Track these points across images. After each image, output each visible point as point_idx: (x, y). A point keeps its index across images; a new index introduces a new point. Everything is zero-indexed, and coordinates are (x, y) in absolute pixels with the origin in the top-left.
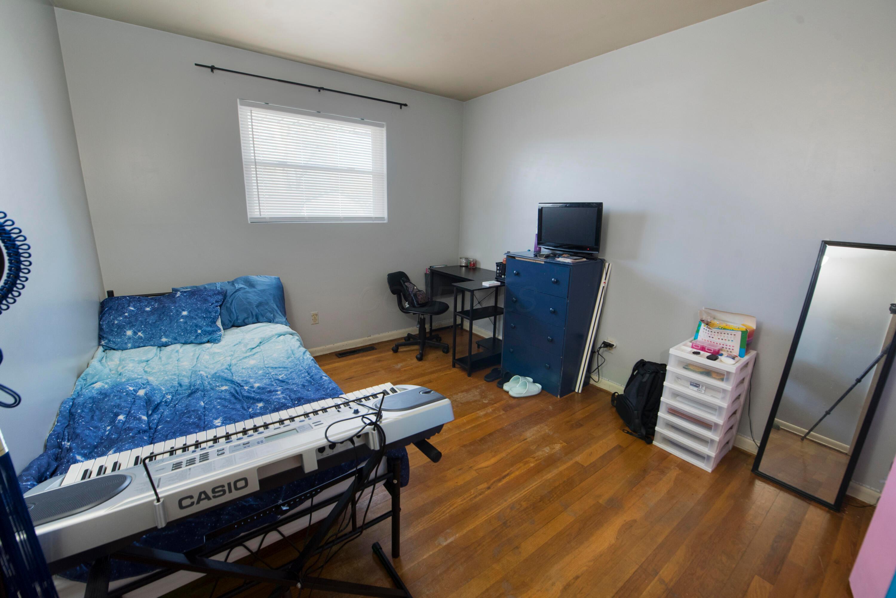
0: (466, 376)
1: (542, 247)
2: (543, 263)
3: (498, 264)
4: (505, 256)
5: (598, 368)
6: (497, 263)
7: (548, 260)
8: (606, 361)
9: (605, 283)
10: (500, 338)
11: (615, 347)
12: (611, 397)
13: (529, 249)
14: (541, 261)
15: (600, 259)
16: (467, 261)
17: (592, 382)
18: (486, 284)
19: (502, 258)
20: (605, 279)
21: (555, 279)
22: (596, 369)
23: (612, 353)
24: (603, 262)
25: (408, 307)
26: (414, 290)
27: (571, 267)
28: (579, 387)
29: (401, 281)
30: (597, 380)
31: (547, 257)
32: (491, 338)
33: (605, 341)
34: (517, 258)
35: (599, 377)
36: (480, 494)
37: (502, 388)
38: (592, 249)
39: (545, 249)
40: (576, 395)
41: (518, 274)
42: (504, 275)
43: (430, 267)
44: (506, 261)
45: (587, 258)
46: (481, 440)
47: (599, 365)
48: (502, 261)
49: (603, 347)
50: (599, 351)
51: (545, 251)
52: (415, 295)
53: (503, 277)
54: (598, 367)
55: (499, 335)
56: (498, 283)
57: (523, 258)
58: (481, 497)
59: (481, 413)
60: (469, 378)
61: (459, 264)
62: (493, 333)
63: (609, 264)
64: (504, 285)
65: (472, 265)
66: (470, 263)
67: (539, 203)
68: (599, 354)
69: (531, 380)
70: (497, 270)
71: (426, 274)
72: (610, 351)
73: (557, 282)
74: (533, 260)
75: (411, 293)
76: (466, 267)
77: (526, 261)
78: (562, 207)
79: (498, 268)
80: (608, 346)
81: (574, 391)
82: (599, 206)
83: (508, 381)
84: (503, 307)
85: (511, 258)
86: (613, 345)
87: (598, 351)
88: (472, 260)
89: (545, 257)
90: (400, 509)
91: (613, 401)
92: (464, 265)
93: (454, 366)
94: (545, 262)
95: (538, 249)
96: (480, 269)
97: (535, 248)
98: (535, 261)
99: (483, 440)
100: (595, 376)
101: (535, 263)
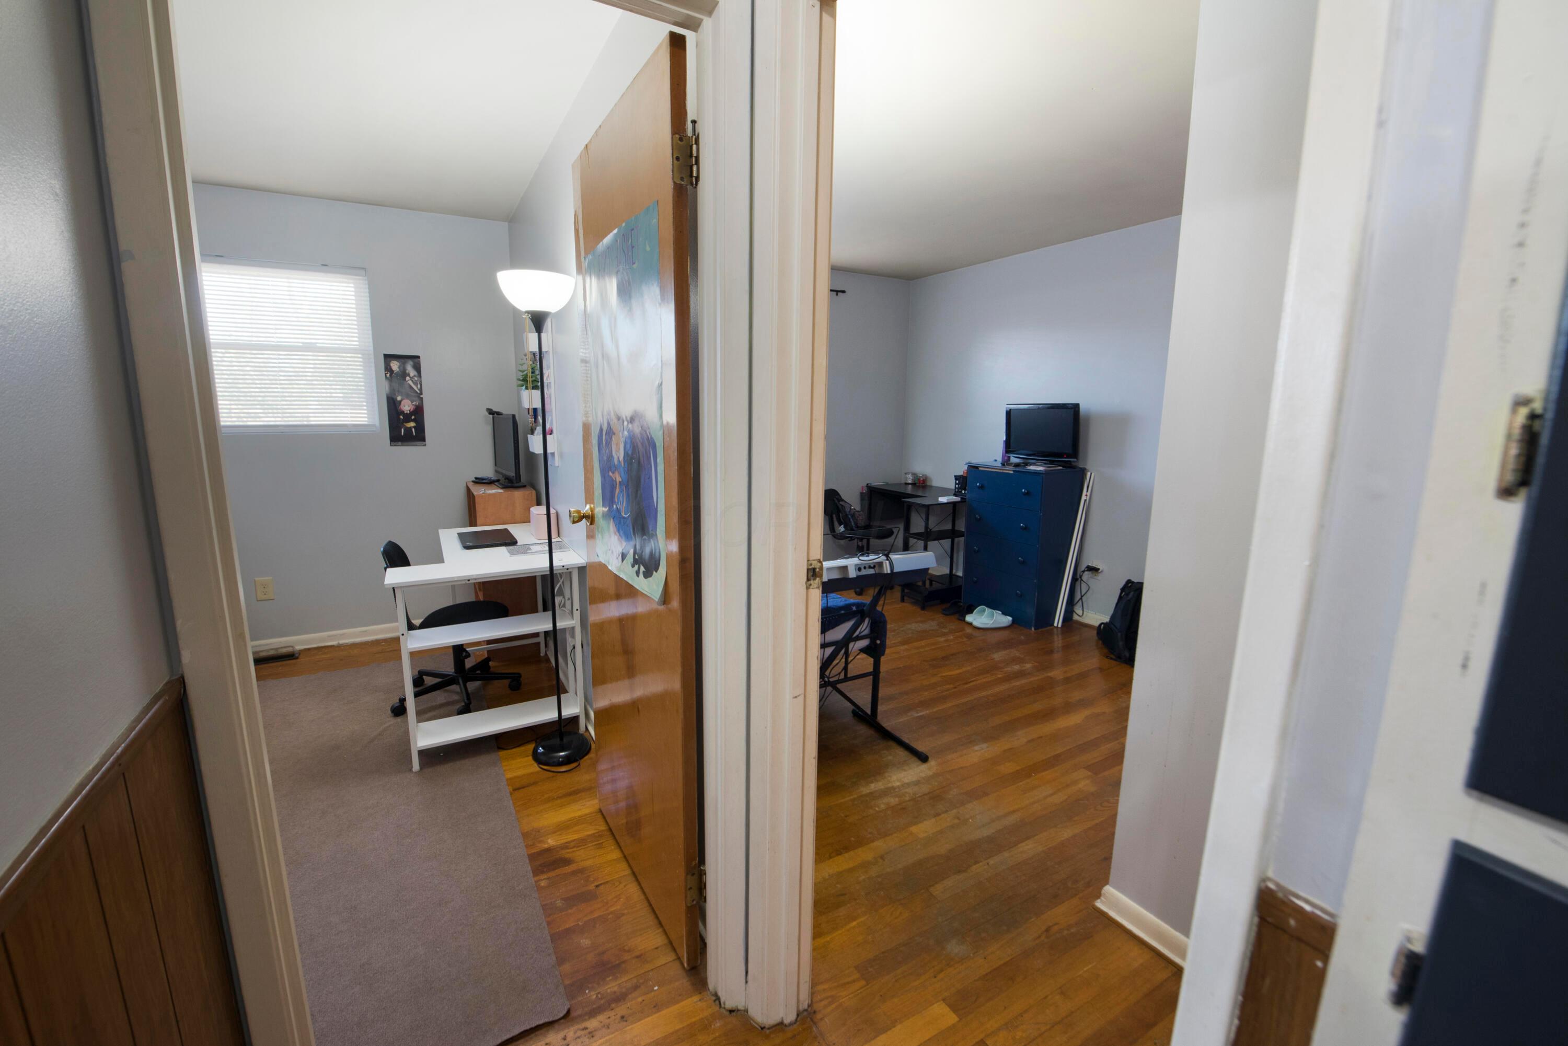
0: (919, 610)
1: (1011, 455)
2: (1012, 472)
3: (957, 478)
4: (966, 467)
5: (1081, 598)
6: (955, 476)
7: (1017, 469)
8: (1090, 589)
9: (1086, 495)
10: (960, 574)
11: (1102, 572)
12: (1095, 632)
13: (996, 459)
14: (1009, 470)
15: (1081, 468)
16: (914, 477)
17: (1075, 617)
18: (943, 500)
19: (961, 470)
20: (1087, 491)
21: (1025, 489)
22: (1079, 600)
23: (1098, 580)
24: (1083, 472)
25: (843, 531)
26: (852, 511)
27: (1044, 476)
28: (1058, 621)
29: (835, 499)
30: (1081, 614)
31: (1017, 465)
32: (947, 574)
33: (1090, 565)
34: (980, 469)
35: (1083, 611)
36: (946, 691)
37: (964, 620)
38: (1069, 456)
39: (1016, 459)
40: (1055, 630)
41: (982, 487)
42: (965, 490)
43: (868, 484)
44: (967, 472)
45: (1063, 467)
46: (943, 658)
47: (1083, 594)
48: (962, 474)
49: (1087, 571)
50: (1082, 575)
51: (1014, 460)
52: (853, 516)
53: (963, 492)
54: (1082, 596)
55: (957, 570)
56: (958, 499)
57: (990, 468)
58: (947, 692)
59: (942, 639)
60: (923, 612)
61: (903, 482)
62: (949, 569)
63: (1091, 474)
64: (965, 502)
65: (922, 482)
66: (919, 479)
67: (1007, 405)
68: (1082, 580)
69: (1000, 613)
70: (956, 484)
71: (862, 494)
72: (1096, 577)
73: (1028, 494)
74: (1001, 469)
75: (848, 513)
76: (913, 484)
77: (992, 472)
78: (1043, 408)
79: (957, 482)
80: (1093, 570)
81: (1052, 624)
82: (1076, 407)
83: (972, 613)
84: (964, 530)
85: (973, 468)
86: (1099, 569)
87: (1081, 577)
88: (921, 475)
89: (1014, 466)
90: (880, 672)
91: (1098, 633)
92: (910, 482)
93: (903, 600)
94: (1014, 471)
95: (1006, 458)
96: (931, 487)
97: (1003, 457)
98: (1002, 471)
99: (945, 658)
100: (1078, 610)
101: (1003, 472)
